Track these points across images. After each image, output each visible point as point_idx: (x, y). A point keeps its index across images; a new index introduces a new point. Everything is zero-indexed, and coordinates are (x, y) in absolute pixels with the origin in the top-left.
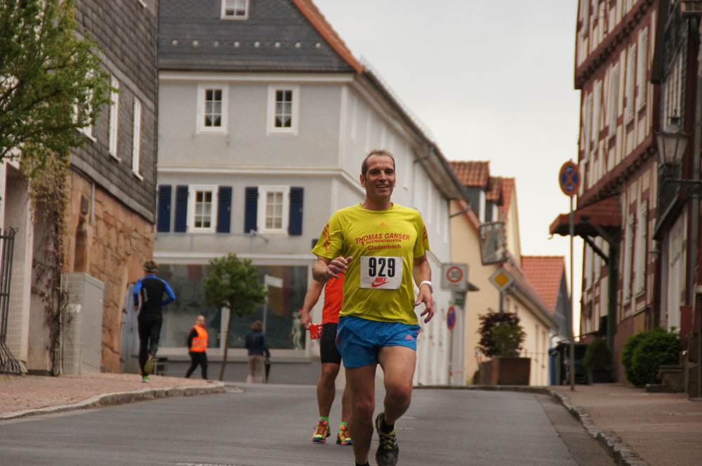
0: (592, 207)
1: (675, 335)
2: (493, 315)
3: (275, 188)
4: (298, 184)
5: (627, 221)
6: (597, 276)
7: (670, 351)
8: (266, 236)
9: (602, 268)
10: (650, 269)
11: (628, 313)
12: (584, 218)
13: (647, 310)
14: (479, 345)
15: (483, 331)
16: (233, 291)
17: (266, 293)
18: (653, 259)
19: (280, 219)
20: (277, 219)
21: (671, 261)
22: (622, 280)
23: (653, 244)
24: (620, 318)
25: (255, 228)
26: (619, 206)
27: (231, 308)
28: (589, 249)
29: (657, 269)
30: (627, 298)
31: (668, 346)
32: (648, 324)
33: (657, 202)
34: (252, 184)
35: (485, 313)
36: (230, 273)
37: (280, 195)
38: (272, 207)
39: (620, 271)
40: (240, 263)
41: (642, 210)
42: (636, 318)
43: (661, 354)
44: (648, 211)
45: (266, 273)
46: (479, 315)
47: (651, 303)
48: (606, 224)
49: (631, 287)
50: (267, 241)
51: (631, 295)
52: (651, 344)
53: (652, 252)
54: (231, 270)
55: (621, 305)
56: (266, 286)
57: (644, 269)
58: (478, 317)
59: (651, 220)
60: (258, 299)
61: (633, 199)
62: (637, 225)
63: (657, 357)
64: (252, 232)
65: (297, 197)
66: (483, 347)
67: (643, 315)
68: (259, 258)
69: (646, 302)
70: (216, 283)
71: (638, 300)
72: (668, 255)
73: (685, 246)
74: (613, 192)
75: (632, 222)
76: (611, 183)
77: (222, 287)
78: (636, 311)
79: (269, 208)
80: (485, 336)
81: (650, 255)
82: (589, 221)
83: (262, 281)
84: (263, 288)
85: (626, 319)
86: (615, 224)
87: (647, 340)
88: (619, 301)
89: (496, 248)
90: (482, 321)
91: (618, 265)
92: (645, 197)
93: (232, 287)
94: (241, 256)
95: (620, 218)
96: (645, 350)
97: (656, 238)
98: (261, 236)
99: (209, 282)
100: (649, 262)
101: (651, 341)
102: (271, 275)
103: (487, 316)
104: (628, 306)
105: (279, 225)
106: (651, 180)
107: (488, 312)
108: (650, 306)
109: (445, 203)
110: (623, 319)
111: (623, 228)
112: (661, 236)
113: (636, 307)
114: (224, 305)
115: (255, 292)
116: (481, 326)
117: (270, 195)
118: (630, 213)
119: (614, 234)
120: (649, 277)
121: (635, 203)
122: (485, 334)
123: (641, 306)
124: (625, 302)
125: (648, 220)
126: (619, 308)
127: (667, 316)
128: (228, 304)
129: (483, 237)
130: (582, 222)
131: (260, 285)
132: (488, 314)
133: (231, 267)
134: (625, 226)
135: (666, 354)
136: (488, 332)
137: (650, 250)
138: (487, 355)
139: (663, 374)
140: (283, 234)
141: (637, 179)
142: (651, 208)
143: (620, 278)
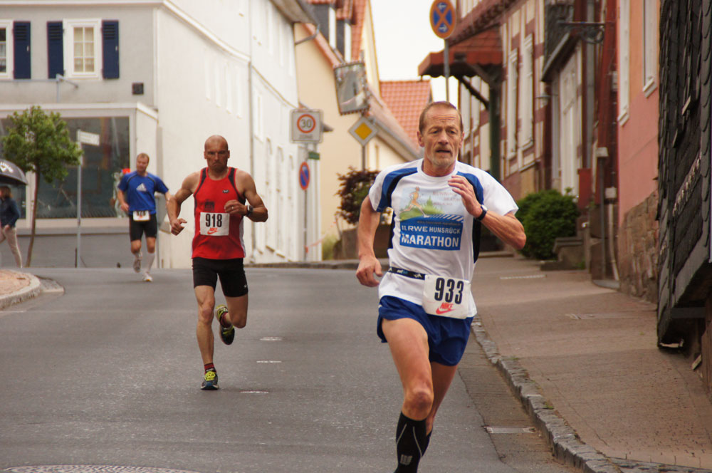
0: (468, 43)
1: (572, 198)
2: (355, 174)
3: (84, 22)
4: (111, 17)
5: (510, 58)
6: (476, 122)
7: (566, 218)
8: (75, 81)
9: (481, 114)
10: (538, 117)
11: (514, 168)
12: (458, 56)
13: (536, 165)
14: (340, 210)
15: (343, 193)
16: (39, 152)
17: (79, 154)
18: (541, 105)
19: (92, 60)
20: (87, 60)
21: (563, 108)
22: (506, 128)
23: (541, 87)
24: (505, 173)
25: (62, 73)
26: (499, 40)
27: (38, 173)
28: (465, 92)
29: (547, 117)
30: (512, 151)
31: (563, 211)
32: (538, 182)
33: (545, 36)
34: (54, 18)
35: (345, 172)
36: (35, 130)
37: (90, 30)
38: (81, 45)
39: (503, 117)
40: (46, 117)
41: (526, 45)
42: (524, 174)
43: (556, 221)
44: (534, 47)
45: (79, 128)
46: (339, 175)
47: (541, 157)
48: (484, 61)
49: (516, 137)
50: (77, 87)
51: (517, 147)
52: (543, 210)
53: (540, 98)
54: (34, 126)
55: (505, 158)
56: (79, 144)
57: (531, 116)
58: (337, 177)
59: (538, 57)
60: (70, 160)
61: (515, 32)
62: (521, 64)
63: (550, 224)
64: (59, 77)
65: (111, 32)
66: (344, 212)
67: (532, 171)
68: (70, 109)
69: (535, 155)
70: (18, 143)
71: (525, 153)
72: (559, 100)
73: (580, 90)
74: (492, 23)
75: (515, 59)
76: (488, 12)
77: (25, 146)
78: (524, 166)
79: (77, 46)
80: (345, 199)
81: (537, 101)
82: (465, 60)
83: (74, 138)
84: (75, 146)
85: (511, 175)
86: (495, 62)
87: (538, 205)
88: (502, 153)
89: (356, 93)
90: (343, 182)
91: (500, 109)
92: (530, 30)
93: (38, 147)
94: (47, 107)
95: (501, 54)
96: (536, 218)
97: (544, 80)
98: (69, 82)
99: (9, 142)
100: (537, 109)
101: (543, 206)
102: (84, 130)
103: (348, 176)
104: (514, 160)
105: (91, 67)
106: (536, 10)
107: (349, 171)
108: (539, 160)
109: (289, 28)
110: (507, 175)
111: (504, 66)
112: (551, 77)
113: (523, 161)
114: (29, 169)
115: (66, 152)
116: (342, 188)
117: (78, 30)
118: (512, 49)
119: (495, 73)
120: (537, 125)
121: (518, 36)
122: (346, 196)
123: (529, 160)
124: (510, 155)
125: (534, 57)
126: (502, 162)
127: (560, 173)
128: (34, 167)
129: (340, 79)
130: (456, 61)
131: (71, 143)
132: (349, 173)
133: (35, 123)
134: (507, 63)
135: (561, 220)
136: (350, 195)
137: (537, 96)
138: (349, 222)
139: (559, 248)
140: (97, 78)
141: (520, 8)
142: (537, 43)
143: (503, 126)
